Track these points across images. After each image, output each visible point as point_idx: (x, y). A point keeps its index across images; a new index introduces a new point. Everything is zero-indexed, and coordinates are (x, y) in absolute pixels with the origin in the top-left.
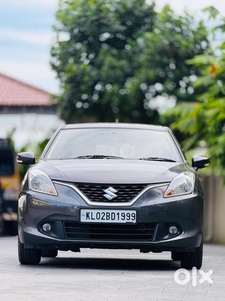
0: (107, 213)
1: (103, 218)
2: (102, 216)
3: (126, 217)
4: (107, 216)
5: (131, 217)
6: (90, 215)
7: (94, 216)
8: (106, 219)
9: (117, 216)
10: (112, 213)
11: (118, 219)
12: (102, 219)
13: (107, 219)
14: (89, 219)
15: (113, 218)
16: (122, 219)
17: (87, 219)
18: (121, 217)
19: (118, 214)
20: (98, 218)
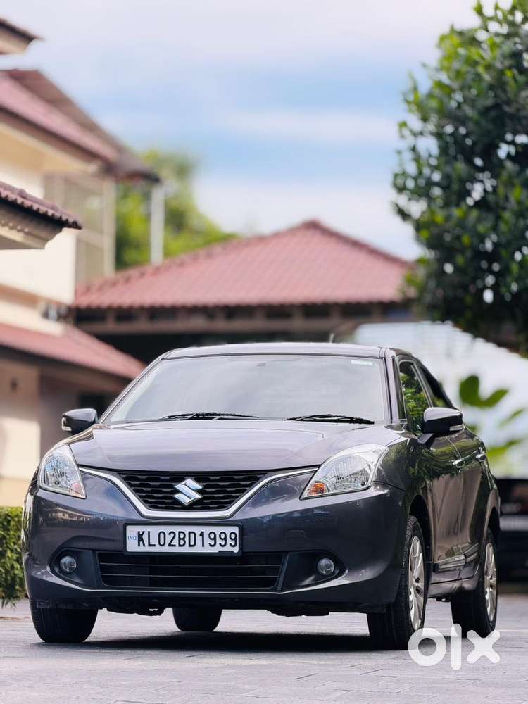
0: (180, 533)
1: (172, 544)
2: (169, 538)
3: (219, 541)
4: (180, 539)
5: (229, 541)
6: (145, 537)
7: (154, 540)
8: (177, 545)
9: (199, 539)
10: (190, 533)
11: (203, 546)
12: (170, 545)
13: (180, 545)
14: (144, 545)
15: (192, 543)
16: (210, 544)
17: (139, 545)
18: (207, 541)
19: (202, 534)
20: (162, 543)
